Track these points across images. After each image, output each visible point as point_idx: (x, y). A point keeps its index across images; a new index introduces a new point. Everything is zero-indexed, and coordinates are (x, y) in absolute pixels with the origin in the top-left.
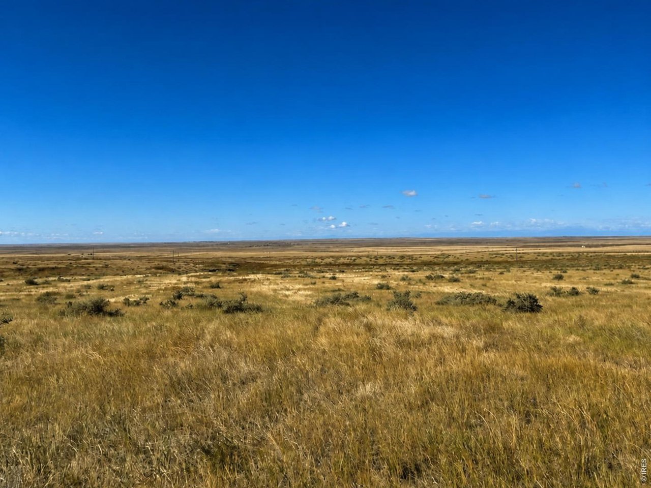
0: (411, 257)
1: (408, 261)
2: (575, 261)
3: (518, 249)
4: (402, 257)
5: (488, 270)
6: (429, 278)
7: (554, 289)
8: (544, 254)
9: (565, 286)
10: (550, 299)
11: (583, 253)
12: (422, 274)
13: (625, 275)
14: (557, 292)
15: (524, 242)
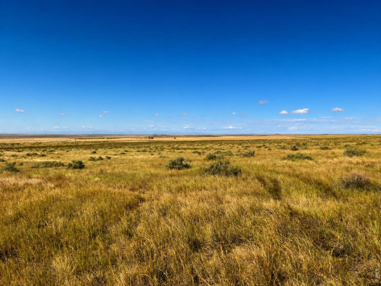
0: (18, 144)
1: (16, 146)
2: (102, 145)
3: (76, 140)
4: (13, 144)
5: (61, 150)
6: (28, 155)
7: (92, 158)
8: (88, 142)
9: (97, 156)
10: (89, 162)
11: (105, 141)
12: (25, 153)
13: (122, 150)
14: (93, 159)
15: (80, 137)
